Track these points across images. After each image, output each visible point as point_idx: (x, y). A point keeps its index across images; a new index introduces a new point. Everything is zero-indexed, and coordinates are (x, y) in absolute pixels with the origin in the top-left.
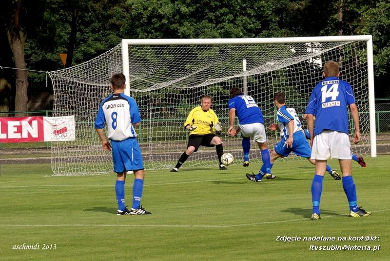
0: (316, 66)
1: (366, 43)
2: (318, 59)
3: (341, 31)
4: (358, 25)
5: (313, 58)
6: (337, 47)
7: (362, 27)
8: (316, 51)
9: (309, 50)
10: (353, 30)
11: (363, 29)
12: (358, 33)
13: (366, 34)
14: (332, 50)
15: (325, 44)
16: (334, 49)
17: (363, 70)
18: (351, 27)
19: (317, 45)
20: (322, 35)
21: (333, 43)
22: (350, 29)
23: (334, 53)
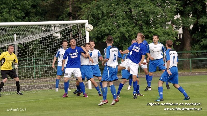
0: (57, 38)
1: (85, 25)
2: (58, 33)
3: (71, 18)
4: (81, 14)
5: (55, 33)
6: (68, 27)
7: (83, 15)
8: (57, 29)
9: (53, 28)
10: (78, 17)
11: (83, 17)
12: (81, 18)
13: (85, 20)
14: (66, 29)
15: (62, 25)
16: (67, 28)
17: (83, 40)
18: (77, 15)
19: (57, 26)
20: (60, 20)
21: (66, 25)
22: (76, 17)
23: (66, 30)
